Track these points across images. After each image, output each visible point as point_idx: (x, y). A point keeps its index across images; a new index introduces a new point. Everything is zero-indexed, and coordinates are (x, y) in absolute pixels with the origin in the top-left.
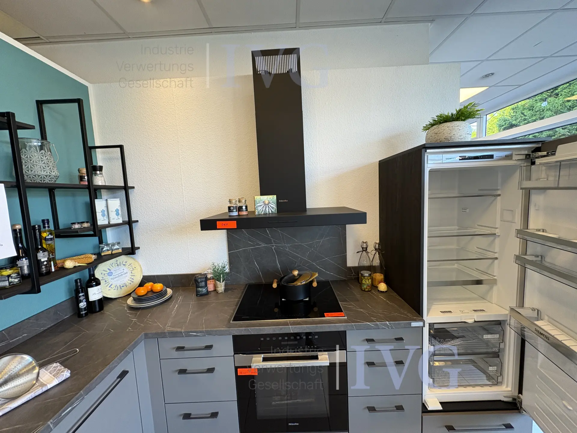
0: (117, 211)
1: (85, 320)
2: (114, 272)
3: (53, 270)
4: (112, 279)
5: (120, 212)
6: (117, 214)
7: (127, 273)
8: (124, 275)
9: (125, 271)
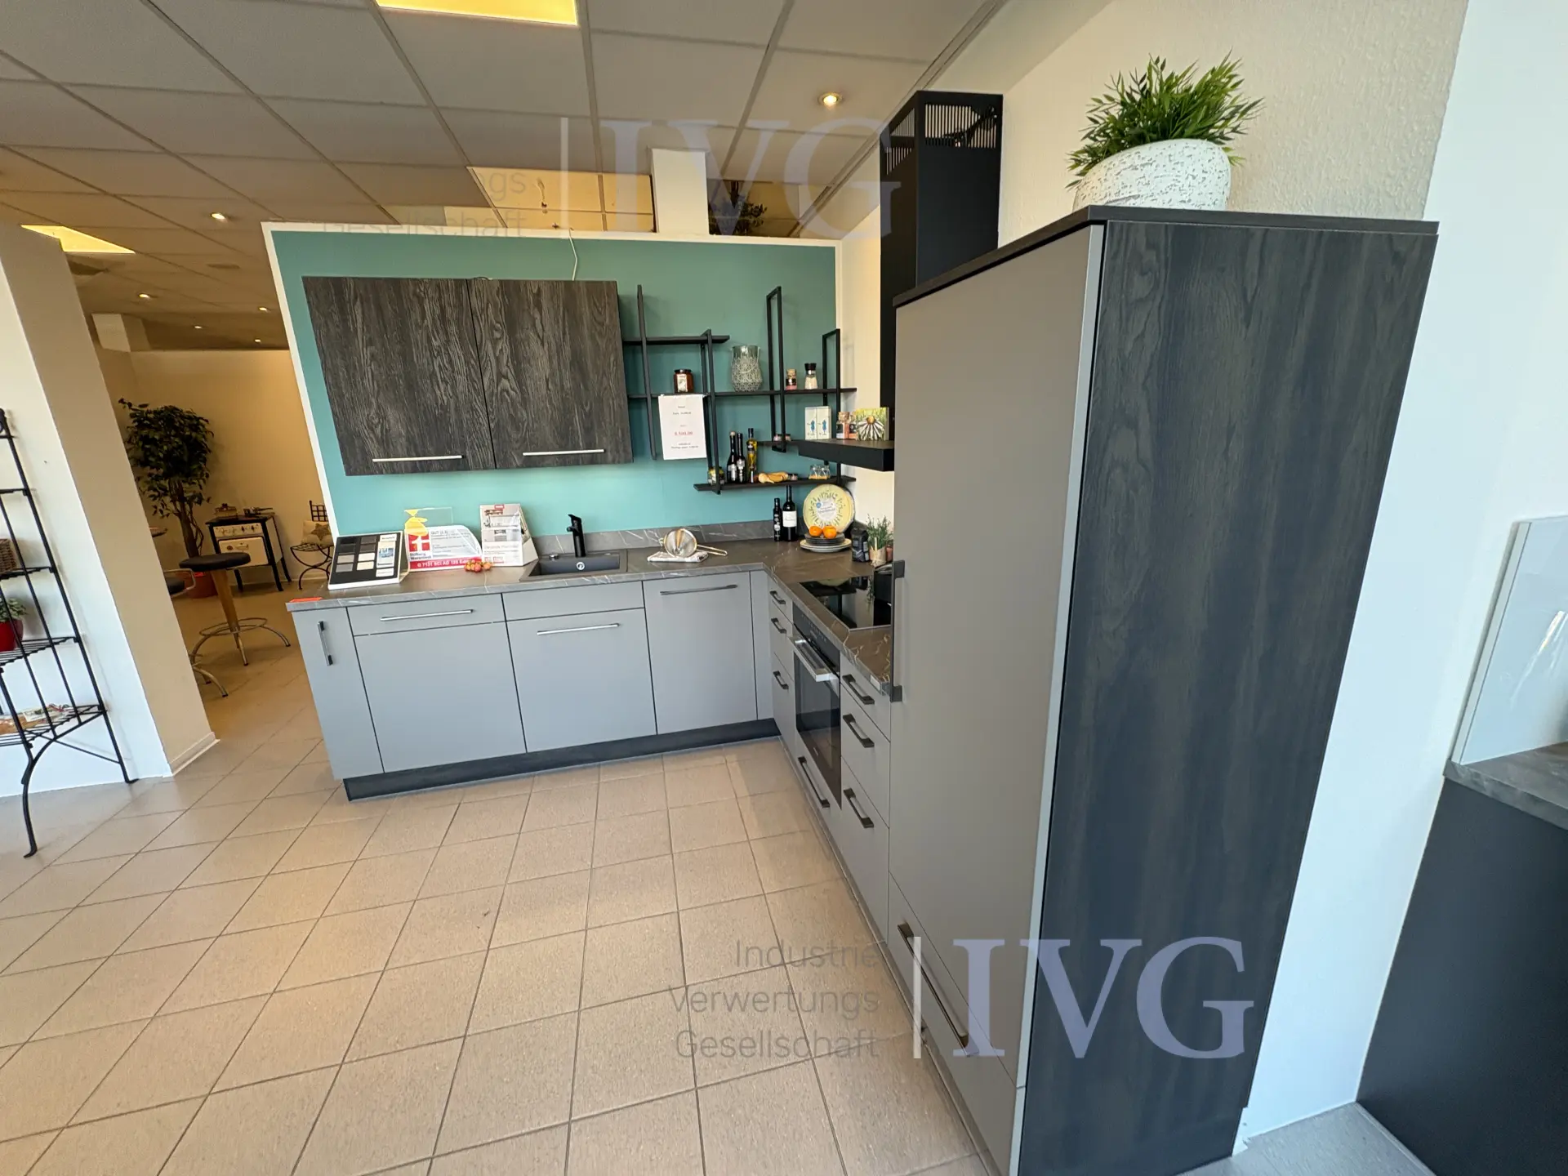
0: (824, 423)
1: (778, 543)
2: (822, 504)
3: (752, 481)
4: (820, 512)
5: (827, 425)
6: (824, 428)
7: (834, 509)
8: (831, 512)
9: (833, 507)
